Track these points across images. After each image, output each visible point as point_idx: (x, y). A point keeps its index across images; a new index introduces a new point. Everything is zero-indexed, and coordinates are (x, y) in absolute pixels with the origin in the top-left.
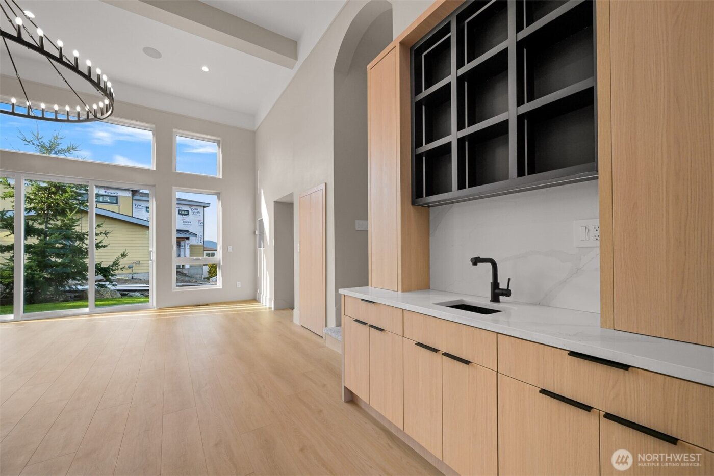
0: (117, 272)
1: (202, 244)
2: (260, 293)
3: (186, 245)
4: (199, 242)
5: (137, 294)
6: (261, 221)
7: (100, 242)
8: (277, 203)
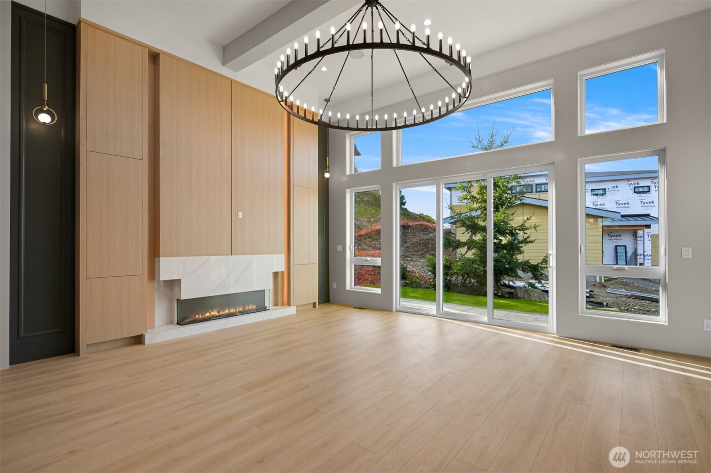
3: (646, 236)
7: (528, 237)
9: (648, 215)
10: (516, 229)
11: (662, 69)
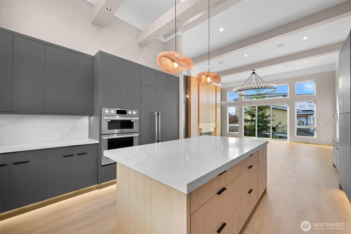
10: (267, 116)
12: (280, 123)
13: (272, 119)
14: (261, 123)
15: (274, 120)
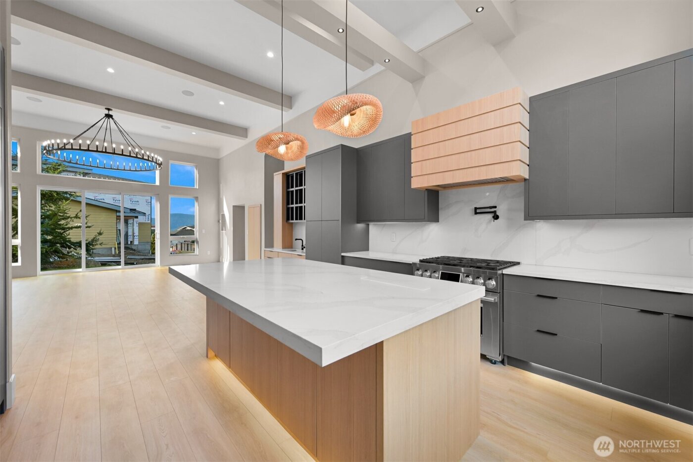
0: (96, 247)
1: (150, 221)
2: (223, 257)
3: (135, 223)
4: (147, 220)
5: (113, 263)
6: (223, 216)
8: (234, 207)
9: (135, 210)
11: (196, 169)
12: (100, 234)
13: (86, 224)
14: (47, 234)
15: (89, 227)
